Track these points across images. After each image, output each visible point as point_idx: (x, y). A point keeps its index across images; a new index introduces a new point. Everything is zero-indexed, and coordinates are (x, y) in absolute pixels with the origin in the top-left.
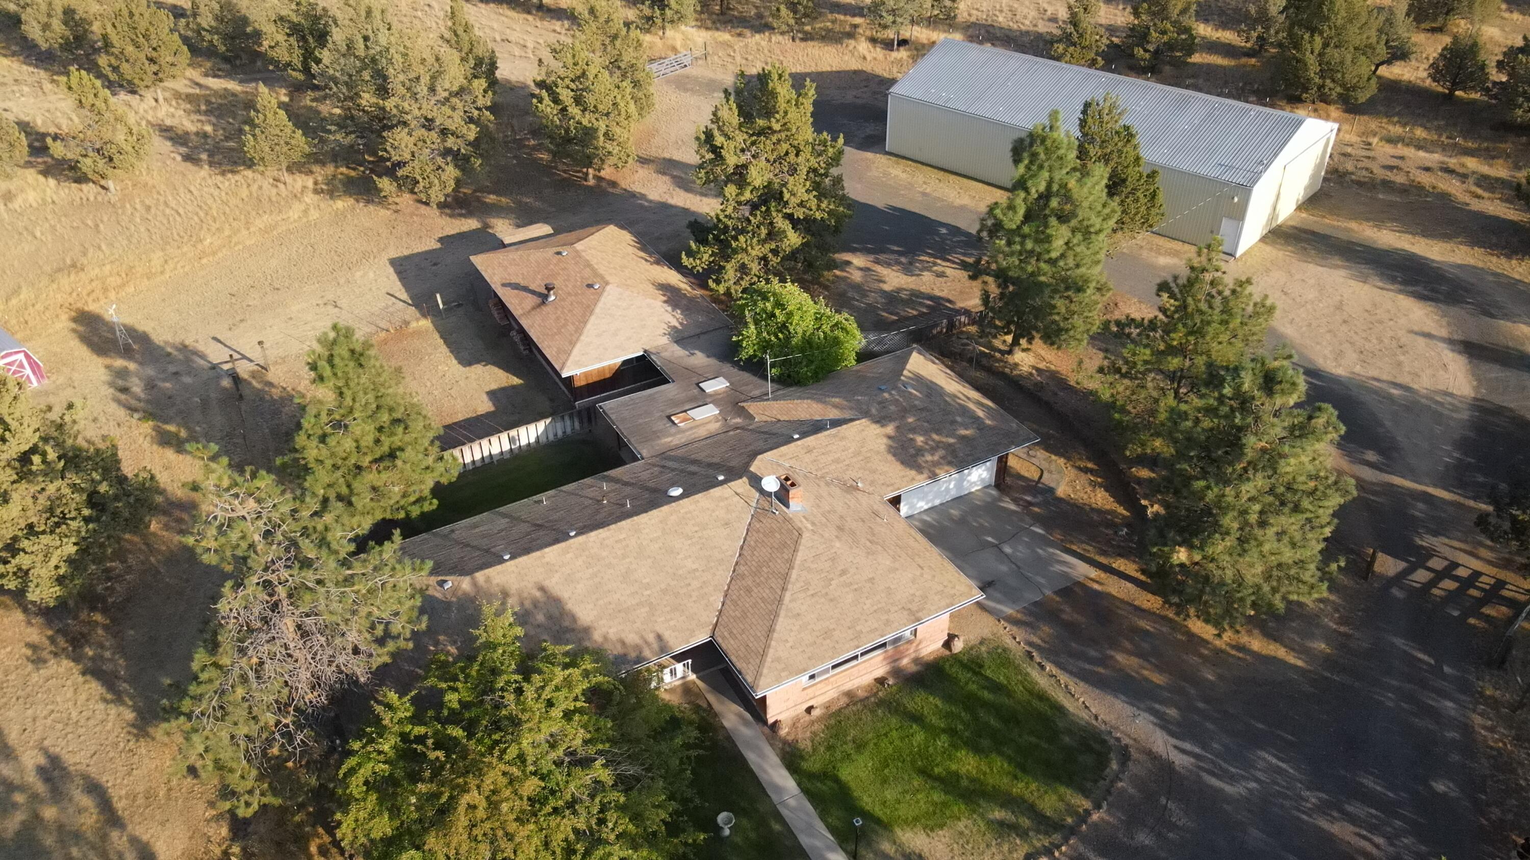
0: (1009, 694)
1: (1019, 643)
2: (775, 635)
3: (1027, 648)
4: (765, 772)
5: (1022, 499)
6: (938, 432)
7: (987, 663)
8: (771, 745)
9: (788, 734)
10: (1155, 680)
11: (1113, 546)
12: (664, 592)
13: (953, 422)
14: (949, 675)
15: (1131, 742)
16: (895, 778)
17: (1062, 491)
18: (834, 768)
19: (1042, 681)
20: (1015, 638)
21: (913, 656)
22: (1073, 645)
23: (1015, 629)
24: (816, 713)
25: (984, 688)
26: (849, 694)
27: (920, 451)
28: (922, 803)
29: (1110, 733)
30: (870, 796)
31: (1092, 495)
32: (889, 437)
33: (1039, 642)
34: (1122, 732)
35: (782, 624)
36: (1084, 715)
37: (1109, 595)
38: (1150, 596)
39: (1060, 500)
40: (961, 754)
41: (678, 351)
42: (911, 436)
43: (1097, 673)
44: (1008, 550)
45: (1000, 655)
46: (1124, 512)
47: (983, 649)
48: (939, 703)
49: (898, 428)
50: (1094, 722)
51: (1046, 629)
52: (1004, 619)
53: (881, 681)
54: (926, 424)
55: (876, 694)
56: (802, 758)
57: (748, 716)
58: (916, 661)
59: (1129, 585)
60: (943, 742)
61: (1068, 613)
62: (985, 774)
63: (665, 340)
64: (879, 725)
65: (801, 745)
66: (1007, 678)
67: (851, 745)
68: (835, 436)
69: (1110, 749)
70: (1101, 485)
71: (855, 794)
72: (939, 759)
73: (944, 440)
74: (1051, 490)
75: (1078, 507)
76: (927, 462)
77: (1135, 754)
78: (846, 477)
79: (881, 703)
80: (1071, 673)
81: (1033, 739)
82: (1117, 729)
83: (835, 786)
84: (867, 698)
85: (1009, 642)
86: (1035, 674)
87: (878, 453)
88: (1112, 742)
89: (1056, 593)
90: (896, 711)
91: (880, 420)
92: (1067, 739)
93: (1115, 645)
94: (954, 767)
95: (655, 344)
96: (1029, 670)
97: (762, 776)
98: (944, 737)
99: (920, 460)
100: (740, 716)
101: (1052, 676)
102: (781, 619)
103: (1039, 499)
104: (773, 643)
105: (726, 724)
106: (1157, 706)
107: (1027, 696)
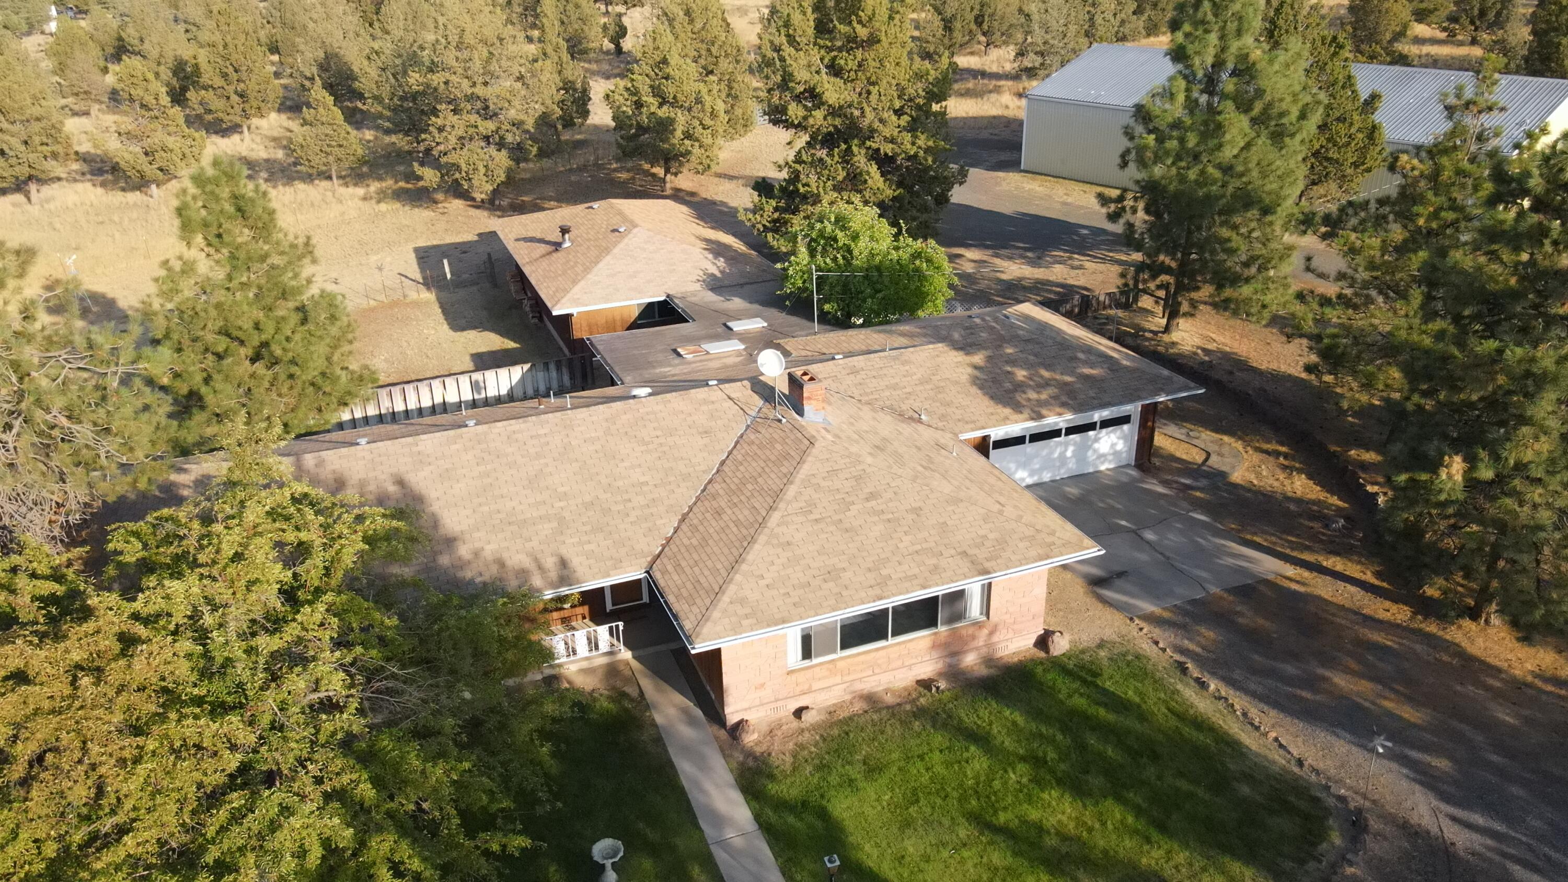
0: (1142, 717)
1: (1164, 650)
2: (744, 567)
3: (1177, 657)
4: (702, 791)
5: (1177, 482)
6: (1048, 367)
7: (1107, 672)
8: (725, 756)
9: (758, 743)
10: (1406, 716)
11: (1321, 541)
12: (588, 506)
13: (1074, 359)
14: (1041, 684)
15: (1367, 804)
16: (926, 821)
17: (1237, 477)
18: (822, 796)
19: (1202, 705)
20: (1157, 643)
21: (984, 651)
22: (1256, 657)
23: (1157, 632)
24: (809, 718)
25: (1098, 704)
26: (871, 699)
27: (1020, 387)
28: (970, 865)
29: (1327, 788)
30: (877, 845)
31: (1287, 482)
32: (976, 367)
33: (1198, 650)
34: (1349, 788)
35: (757, 553)
36: (1278, 757)
37: (1319, 598)
38: (1387, 604)
39: (1236, 486)
40: (1051, 795)
41: (711, 297)
42: (1009, 369)
43: (1302, 698)
44: (1149, 535)
45: (1128, 664)
46: (1340, 503)
47: (1102, 653)
48: (1020, 719)
49: (989, 359)
50: (1296, 770)
51: (1211, 634)
52: (1139, 617)
53: (925, 684)
54: (1031, 357)
55: (914, 701)
56: (771, 777)
57: (698, 713)
58: (989, 661)
59: (1352, 589)
60: (1018, 775)
61: (1247, 617)
62: (1090, 830)
63: (698, 287)
64: (913, 742)
65: (775, 760)
66: (1141, 694)
67: (860, 767)
68: (895, 358)
69: (1327, 812)
70: (1300, 471)
71: (851, 839)
72: (1010, 799)
73: (1058, 377)
74: (1223, 475)
75: (1264, 495)
76: (1029, 400)
77: (1374, 824)
78: (904, 407)
79: (920, 713)
80: (1254, 695)
81: (1183, 785)
82: (1339, 782)
83: (819, 824)
84: (899, 705)
85: (1147, 648)
86: (1189, 693)
87: (957, 383)
88: (1331, 802)
89: (1229, 591)
90: (945, 725)
91: (965, 347)
92: (1245, 790)
93: (1330, 662)
94: (1034, 815)
95: (683, 290)
96: (1180, 687)
97: (694, 796)
98: (1022, 767)
99: (1020, 397)
100: (685, 711)
101: (1220, 698)
102: (757, 547)
103: (1203, 482)
104: (738, 577)
105: (659, 719)
106: (1414, 754)
107: (1173, 722)
